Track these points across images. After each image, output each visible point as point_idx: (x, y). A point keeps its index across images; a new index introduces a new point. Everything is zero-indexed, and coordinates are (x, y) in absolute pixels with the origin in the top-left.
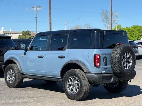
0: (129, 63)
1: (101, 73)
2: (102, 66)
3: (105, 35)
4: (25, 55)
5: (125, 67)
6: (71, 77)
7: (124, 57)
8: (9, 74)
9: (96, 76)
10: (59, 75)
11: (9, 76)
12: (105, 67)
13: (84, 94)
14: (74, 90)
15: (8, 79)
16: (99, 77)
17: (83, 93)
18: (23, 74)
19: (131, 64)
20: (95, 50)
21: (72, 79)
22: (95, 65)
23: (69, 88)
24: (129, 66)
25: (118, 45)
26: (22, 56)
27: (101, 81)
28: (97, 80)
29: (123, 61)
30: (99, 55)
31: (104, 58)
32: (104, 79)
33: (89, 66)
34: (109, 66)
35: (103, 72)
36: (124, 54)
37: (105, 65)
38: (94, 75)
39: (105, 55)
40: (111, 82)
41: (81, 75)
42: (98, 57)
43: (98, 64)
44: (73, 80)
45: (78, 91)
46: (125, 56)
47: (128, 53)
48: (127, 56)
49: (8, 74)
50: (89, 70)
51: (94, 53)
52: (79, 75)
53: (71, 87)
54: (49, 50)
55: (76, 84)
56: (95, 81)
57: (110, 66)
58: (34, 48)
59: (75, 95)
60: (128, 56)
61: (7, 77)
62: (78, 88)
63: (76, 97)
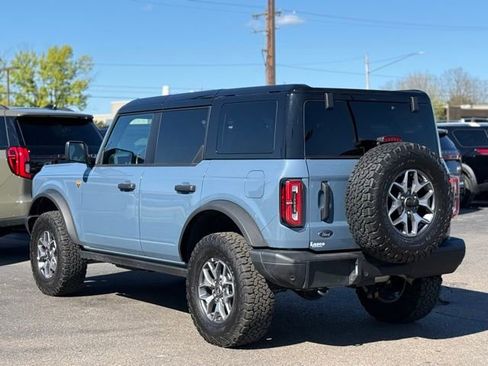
0: (423, 211)
1: (309, 250)
2: (315, 224)
3: (329, 109)
4: (85, 180)
5: (401, 226)
6: (209, 264)
7: (396, 191)
8: (43, 247)
9: (287, 262)
10: (176, 253)
11: (43, 254)
12: (325, 225)
13: (249, 326)
14: (219, 308)
15: (41, 265)
16: (296, 263)
17: (244, 321)
18: (82, 248)
19: (429, 217)
20: (288, 163)
21: (211, 268)
22: (283, 221)
23: (204, 301)
24: (421, 225)
25: (381, 143)
26: (78, 186)
27: (307, 276)
28: (291, 274)
29: (395, 207)
30: (298, 181)
31: (321, 192)
32: (317, 273)
33: (265, 225)
34: (340, 223)
35: (314, 245)
36: (400, 180)
37: (325, 220)
38: (277, 255)
39: (325, 182)
40: (350, 283)
41: (238, 256)
42: (296, 189)
43: (295, 217)
44: (214, 272)
45: (229, 312)
46: (404, 187)
47: (416, 175)
48: (414, 186)
49: (40, 247)
50: (265, 238)
51: (283, 175)
52: (231, 254)
53: (211, 297)
54: (153, 162)
55: (224, 287)
56: (283, 276)
57: (345, 224)
58: (116, 156)
59: (219, 326)
60: (416, 187)
61: (38, 258)
62: (231, 300)
63: (222, 334)
